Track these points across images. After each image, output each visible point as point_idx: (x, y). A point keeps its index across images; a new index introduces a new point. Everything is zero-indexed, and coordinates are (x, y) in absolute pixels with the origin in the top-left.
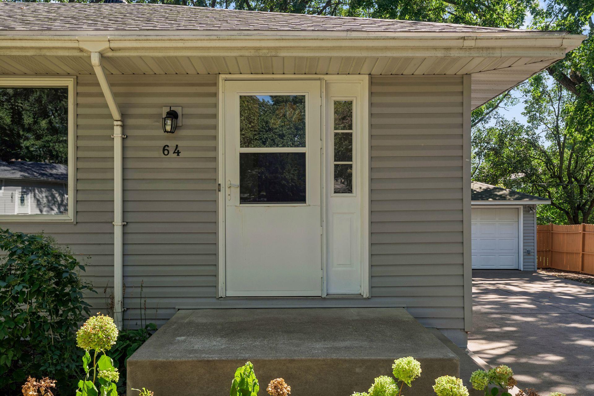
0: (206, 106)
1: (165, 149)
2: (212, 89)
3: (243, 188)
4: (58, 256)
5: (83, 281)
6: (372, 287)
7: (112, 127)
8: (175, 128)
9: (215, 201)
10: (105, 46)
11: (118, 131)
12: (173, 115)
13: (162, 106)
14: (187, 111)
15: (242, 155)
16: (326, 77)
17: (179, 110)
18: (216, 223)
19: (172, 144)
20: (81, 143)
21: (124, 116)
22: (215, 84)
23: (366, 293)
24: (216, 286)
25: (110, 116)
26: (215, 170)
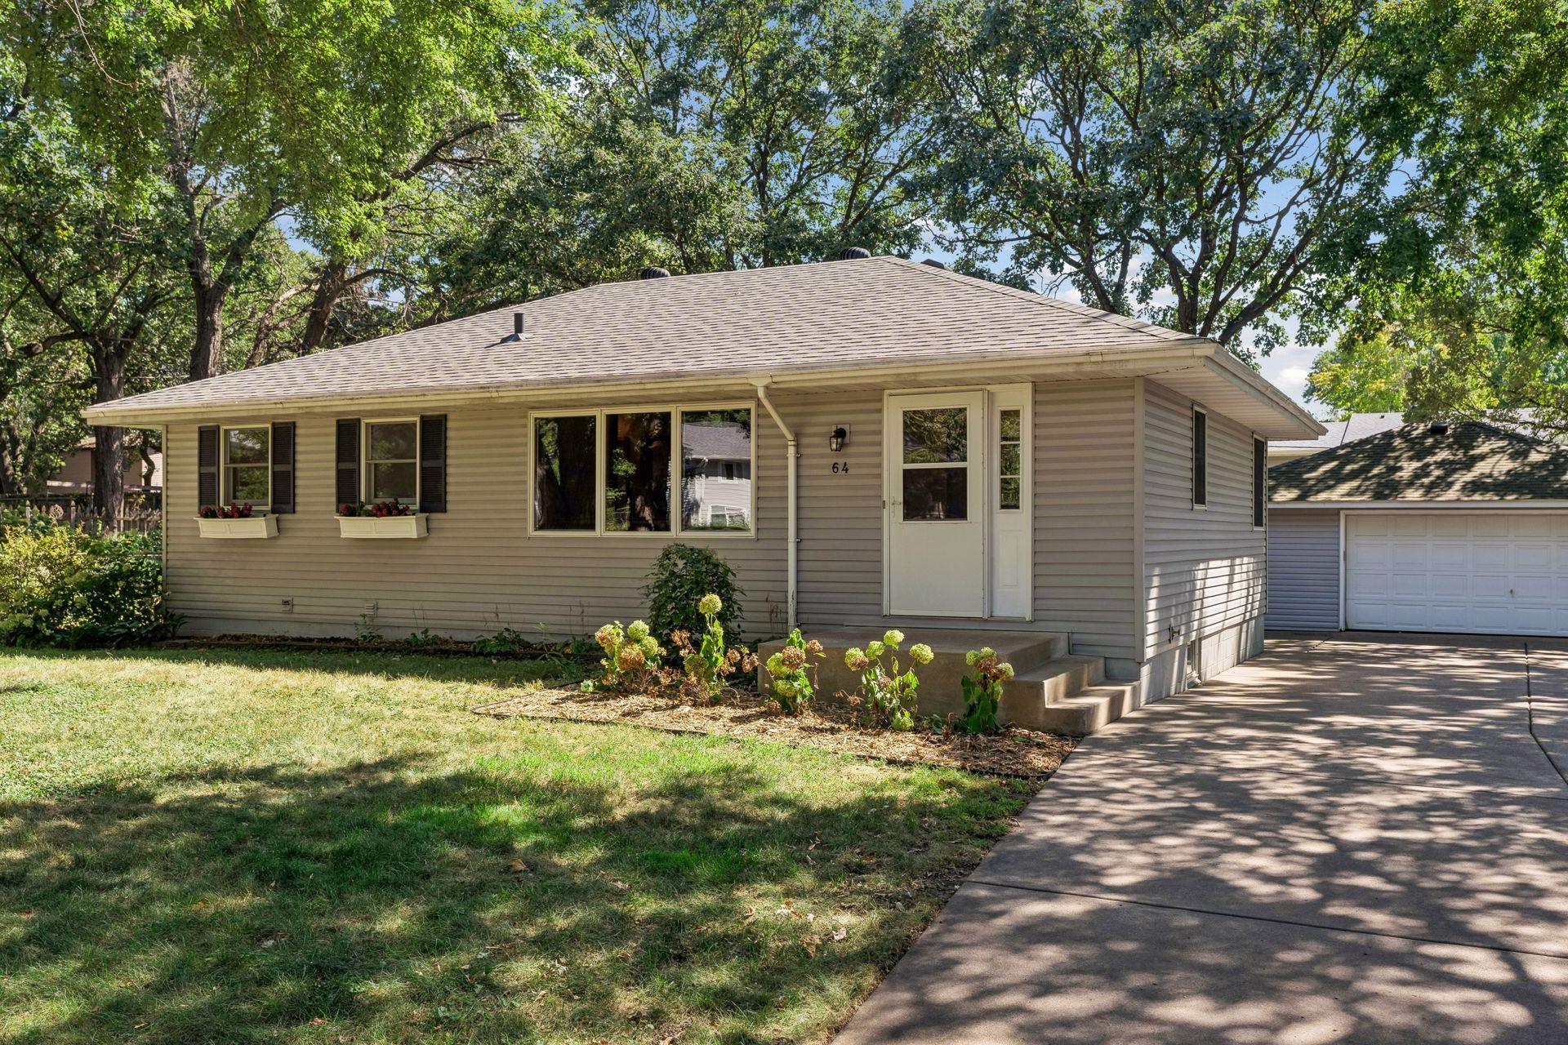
0: (874, 422)
1: (834, 466)
2: (876, 406)
3: (907, 503)
4: (716, 566)
5: (737, 584)
6: (1035, 610)
7: (786, 447)
8: (842, 446)
9: (880, 518)
10: (767, 381)
11: (791, 451)
12: (840, 433)
13: (830, 424)
14: (855, 428)
15: (906, 472)
16: (989, 388)
17: (846, 428)
18: (880, 540)
19: (841, 461)
20: (762, 463)
21: (797, 436)
22: (881, 400)
23: (1028, 617)
24: (880, 604)
25: (783, 436)
26: (880, 486)
